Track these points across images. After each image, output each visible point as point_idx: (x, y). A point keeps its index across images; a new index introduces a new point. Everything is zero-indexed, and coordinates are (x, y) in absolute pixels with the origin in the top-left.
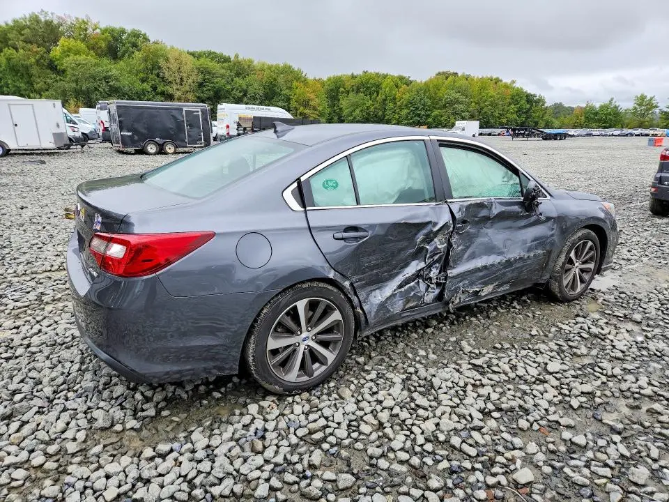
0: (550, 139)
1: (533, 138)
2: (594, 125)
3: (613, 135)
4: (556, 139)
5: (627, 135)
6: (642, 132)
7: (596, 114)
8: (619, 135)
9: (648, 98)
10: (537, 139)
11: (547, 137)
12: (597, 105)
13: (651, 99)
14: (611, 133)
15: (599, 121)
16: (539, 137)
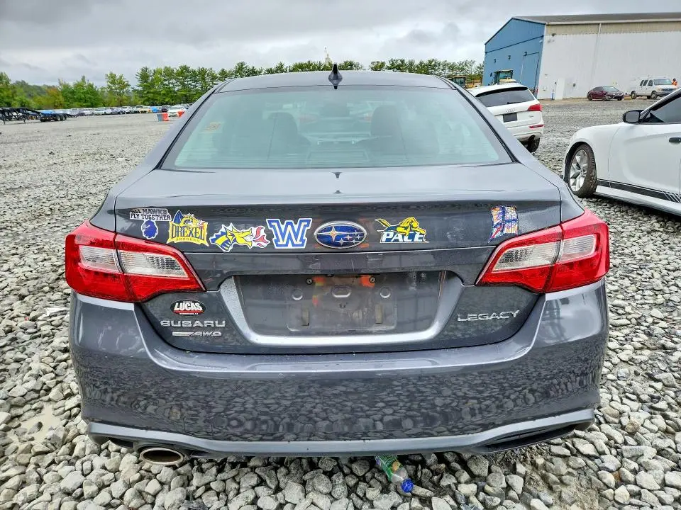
0: (49, 120)
1: (31, 121)
2: (75, 104)
3: (105, 114)
4: (56, 120)
5: (119, 113)
6: (131, 110)
7: (73, 92)
8: (111, 114)
9: (118, 77)
10: (35, 121)
11: (46, 119)
12: (71, 84)
13: (121, 77)
14: (103, 112)
15: (80, 100)
16: (37, 119)
